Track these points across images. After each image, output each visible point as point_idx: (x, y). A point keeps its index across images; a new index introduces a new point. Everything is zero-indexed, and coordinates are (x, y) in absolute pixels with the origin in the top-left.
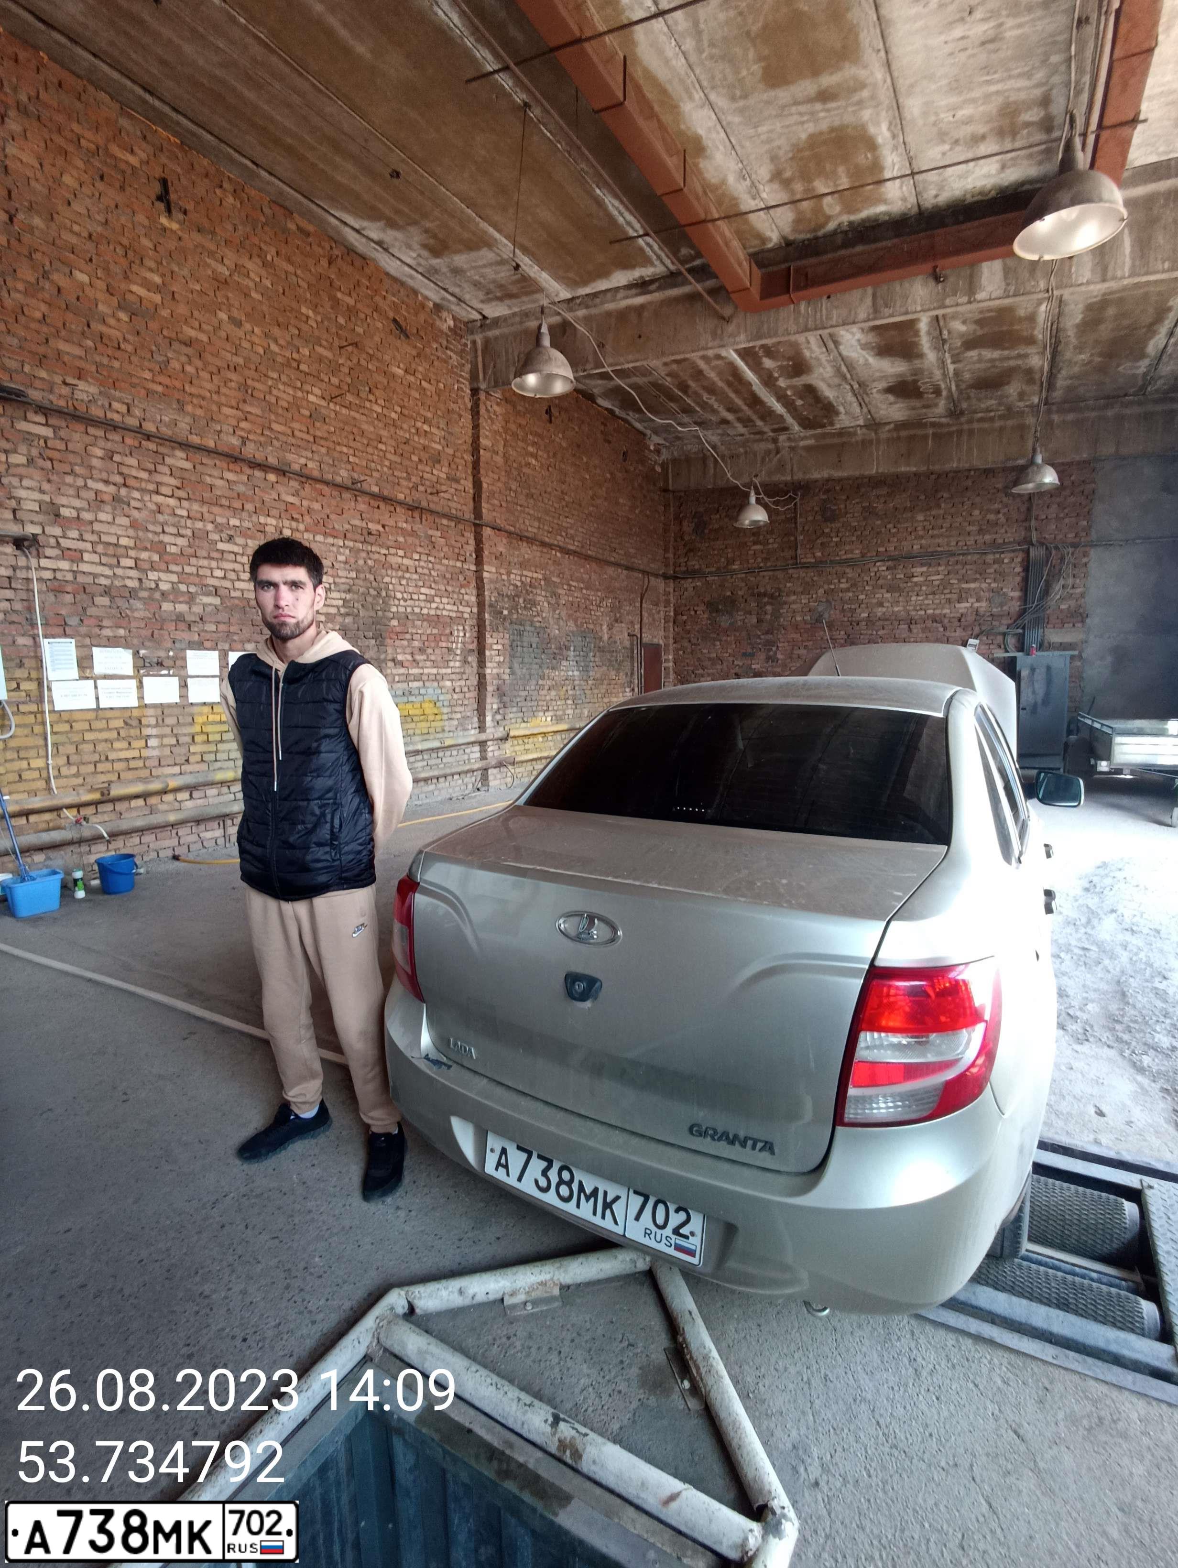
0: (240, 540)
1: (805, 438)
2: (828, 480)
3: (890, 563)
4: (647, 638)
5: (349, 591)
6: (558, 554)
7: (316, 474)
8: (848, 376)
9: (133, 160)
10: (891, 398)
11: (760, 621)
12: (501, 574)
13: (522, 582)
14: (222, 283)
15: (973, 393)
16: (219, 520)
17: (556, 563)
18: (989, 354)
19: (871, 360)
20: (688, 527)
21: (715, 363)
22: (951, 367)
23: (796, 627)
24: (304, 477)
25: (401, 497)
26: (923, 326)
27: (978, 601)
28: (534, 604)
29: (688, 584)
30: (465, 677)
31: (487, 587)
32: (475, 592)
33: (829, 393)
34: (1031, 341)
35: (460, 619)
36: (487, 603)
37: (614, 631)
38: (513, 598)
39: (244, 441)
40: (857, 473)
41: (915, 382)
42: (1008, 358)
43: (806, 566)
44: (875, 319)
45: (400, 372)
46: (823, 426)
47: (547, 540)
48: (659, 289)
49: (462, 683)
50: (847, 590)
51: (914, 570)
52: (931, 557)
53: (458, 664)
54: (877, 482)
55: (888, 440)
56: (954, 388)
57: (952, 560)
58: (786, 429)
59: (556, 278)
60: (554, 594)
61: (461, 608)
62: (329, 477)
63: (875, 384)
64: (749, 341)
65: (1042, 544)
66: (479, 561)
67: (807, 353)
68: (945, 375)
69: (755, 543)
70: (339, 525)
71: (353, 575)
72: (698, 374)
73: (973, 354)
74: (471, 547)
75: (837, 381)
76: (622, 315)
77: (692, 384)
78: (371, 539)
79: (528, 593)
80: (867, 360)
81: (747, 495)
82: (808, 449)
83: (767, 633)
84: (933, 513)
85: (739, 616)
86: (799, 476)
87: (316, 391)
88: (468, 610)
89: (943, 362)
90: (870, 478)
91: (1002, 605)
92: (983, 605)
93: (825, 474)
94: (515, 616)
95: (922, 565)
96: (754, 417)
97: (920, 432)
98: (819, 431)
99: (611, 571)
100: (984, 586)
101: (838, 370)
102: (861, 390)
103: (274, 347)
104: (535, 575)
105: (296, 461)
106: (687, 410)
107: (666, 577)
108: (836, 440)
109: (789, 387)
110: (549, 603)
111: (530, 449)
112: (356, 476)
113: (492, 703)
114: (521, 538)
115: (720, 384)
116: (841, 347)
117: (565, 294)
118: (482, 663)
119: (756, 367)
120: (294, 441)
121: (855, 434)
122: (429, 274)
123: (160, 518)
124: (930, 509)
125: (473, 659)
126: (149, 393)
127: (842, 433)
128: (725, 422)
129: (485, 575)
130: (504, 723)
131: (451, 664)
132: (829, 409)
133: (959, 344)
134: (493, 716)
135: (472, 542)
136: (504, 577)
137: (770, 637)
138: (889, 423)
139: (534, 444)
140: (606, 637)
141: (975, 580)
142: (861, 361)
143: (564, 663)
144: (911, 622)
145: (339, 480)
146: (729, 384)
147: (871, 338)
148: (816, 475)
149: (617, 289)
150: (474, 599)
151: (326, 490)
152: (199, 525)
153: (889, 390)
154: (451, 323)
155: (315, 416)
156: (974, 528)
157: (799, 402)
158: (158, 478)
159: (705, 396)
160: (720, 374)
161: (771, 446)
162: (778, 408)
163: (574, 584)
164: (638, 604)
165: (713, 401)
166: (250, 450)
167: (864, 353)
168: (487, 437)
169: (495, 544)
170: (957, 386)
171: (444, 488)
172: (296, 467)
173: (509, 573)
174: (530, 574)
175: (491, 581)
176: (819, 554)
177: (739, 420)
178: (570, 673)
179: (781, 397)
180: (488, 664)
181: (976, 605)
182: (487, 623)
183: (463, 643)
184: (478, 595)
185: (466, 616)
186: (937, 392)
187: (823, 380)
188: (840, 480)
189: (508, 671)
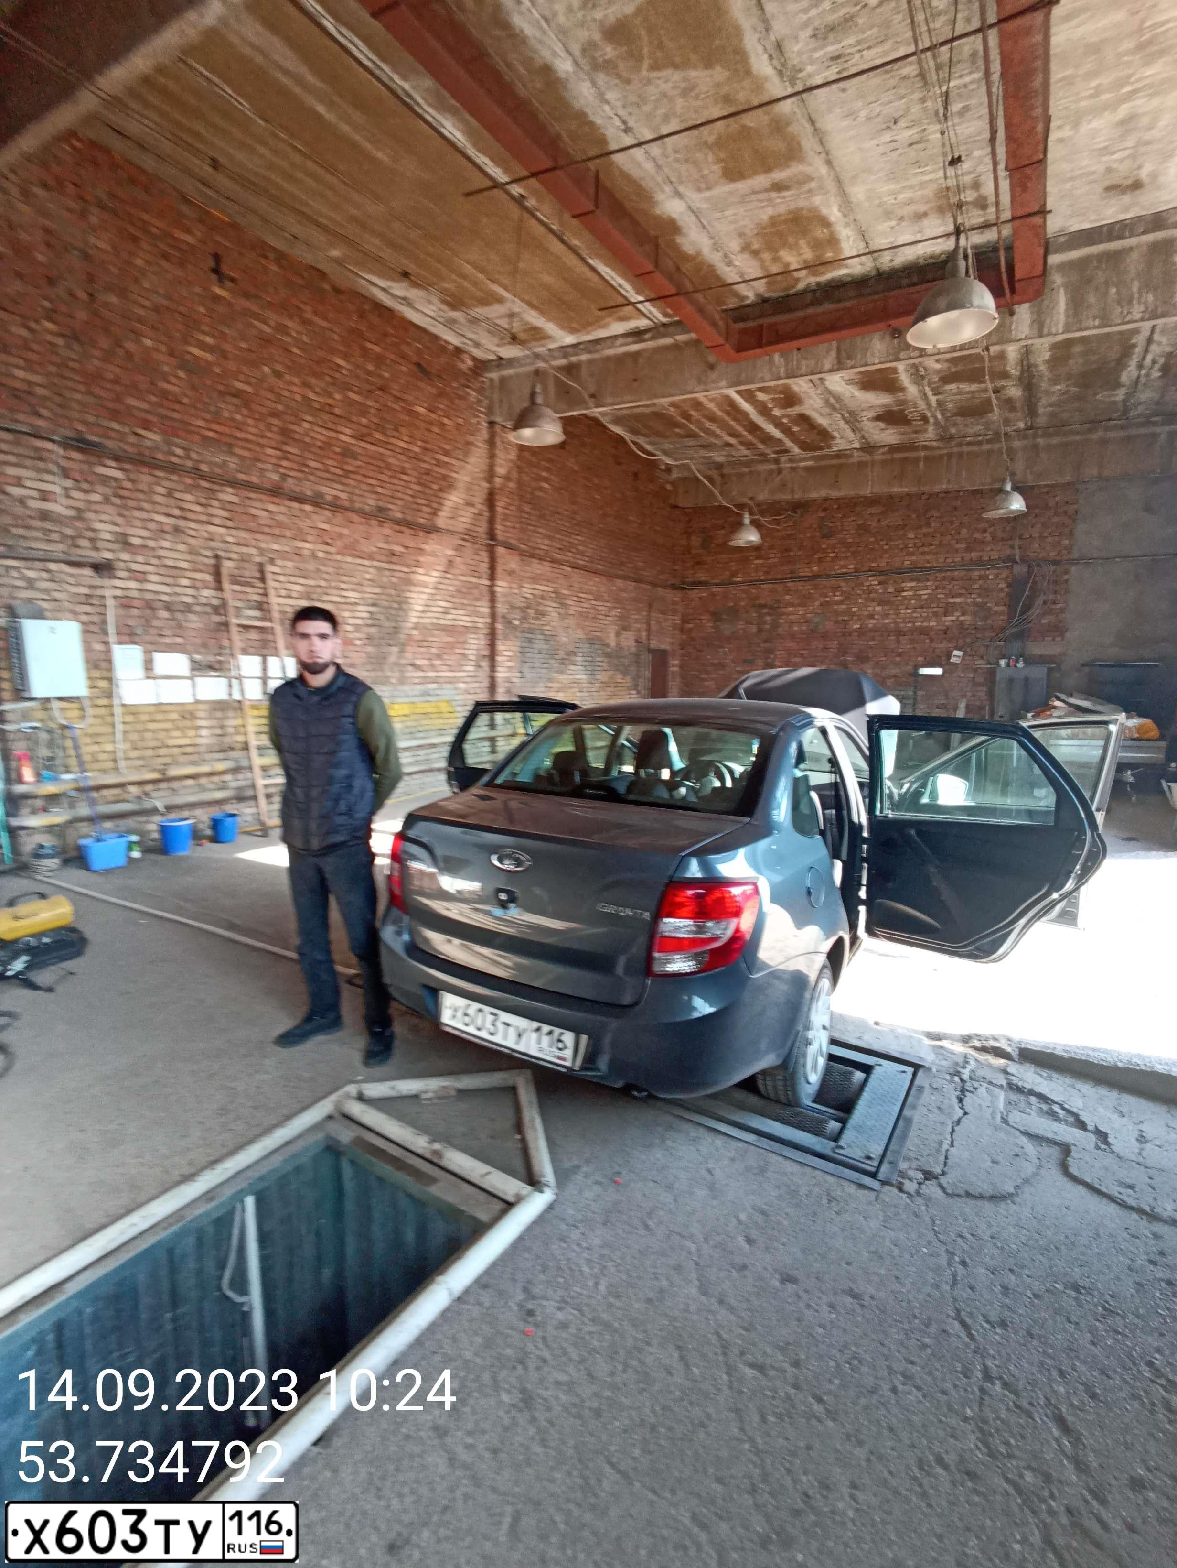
0: (279, 562)
1: (804, 459)
2: (826, 499)
3: (882, 578)
4: (654, 644)
5: (373, 605)
6: (568, 569)
7: (347, 504)
8: (838, 406)
9: (190, 239)
10: (882, 425)
11: (760, 631)
12: (514, 589)
13: (533, 595)
14: (266, 341)
15: (959, 419)
16: (263, 545)
17: (566, 576)
18: (966, 387)
19: (858, 393)
20: (696, 541)
21: (716, 399)
22: (933, 399)
23: (792, 636)
24: (336, 507)
25: (422, 521)
27: (963, 614)
28: (543, 614)
29: (694, 594)
30: (477, 680)
31: (499, 600)
32: (488, 605)
33: (823, 422)
34: (1005, 375)
35: (474, 629)
36: (499, 614)
37: (622, 638)
38: (523, 609)
39: (284, 477)
40: (852, 493)
41: (902, 411)
42: (985, 391)
43: (801, 579)
45: (421, 410)
46: (821, 449)
47: (557, 556)
48: (653, 338)
49: (475, 686)
50: (841, 603)
51: (904, 584)
52: (920, 572)
53: (471, 668)
54: (873, 501)
55: (884, 463)
56: (939, 416)
57: (940, 575)
58: (786, 451)
59: (562, 327)
61: (476, 619)
62: (358, 505)
63: (863, 413)
65: (1023, 560)
66: (492, 577)
68: (928, 405)
69: (757, 558)
70: (366, 547)
71: (377, 590)
72: (698, 405)
73: (952, 387)
74: (484, 565)
75: (827, 410)
76: (620, 360)
77: (693, 413)
78: (394, 559)
79: (539, 604)
80: (853, 393)
81: (740, 518)
82: (808, 469)
83: (766, 641)
84: (925, 530)
85: (741, 625)
86: (798, 496)
87: (348, 431)
88: (482, 621)
89: (925, 395)
90: (866, 498)
91: (986, 618)
92: (967, 619)
93: (824, 493)
94: (525, 626)
95: (912, 580)
96: (755, 441)
97: (912, 455)
98: (818, 453)
99: (619, 583)
100: (969, 600)
101: (827, 402)
102: (851, 418)
103: (311, 395)
104: (546, 588)
105: (329, 491)
106: (692, 435)
107: (674, 587)
108: (835, 462)
109: (784, 416)
110: (558, 613)
111: (544, 474)
112: (381, 504)
114: (532, 556)
115: (720, 413)
116: (827, 383)
117: (569, 339)
118: (493, 667)
119: (750, 399)
120: (326, 475)
121: (851, 456)
122: (450, 323)
123: (213, 544)
124: (920, 527)
125: (485, 664)
126: (205, 438)
127: (839, 455)
128: (728, 445)
129: (498, 589)
131: (466, 668)
132: (825, 435)
133: (937, 379)
135: (487, 560)
136: (516, 591)
137: (767, 645)
138: (883, 446)
139: (547, 469)
140: (613, 644)
141: (960, 595)
142: (848, 394)
143: (572, 668)
144: (899, 633)
145: (367, 508)
146: (728, 413)
147: (854, 375)
148: (814, 495)
149: (615, 337)
150: (487, 610)
151: (355, 517)
152: (244, 550)
153: (878, 418)
154: (470, 363)
155: (347, 453)
156: (962, 546)
157: (796, 429)
158: (211, 511)
159: (708, 424)
160: (718, 405)
161: (774, 467)
162: (777, 433)
163: (583, 595)
164: (645, 613)
165: (714, 427)
166: (290, 484)
167: (849, 388)
168: (501, 466)
169: (508, 561)
170: (942, 414)
171: (461, 513)
172: (329, 498)
173: (520, 587)
174: (541, 588)
175: (505, 595)
176: (815, 569)
177: (742, 443)
178: (577, 677)
179: (778, 424)
180: (499, 670)
181: (961, 618)
182: (499, 632)
183: (477, 650)
184: (491, 608)
185: (480, 626)
186: (925, 419)
187: (815, 410)
188: (838, 499)
189: (517, 675)
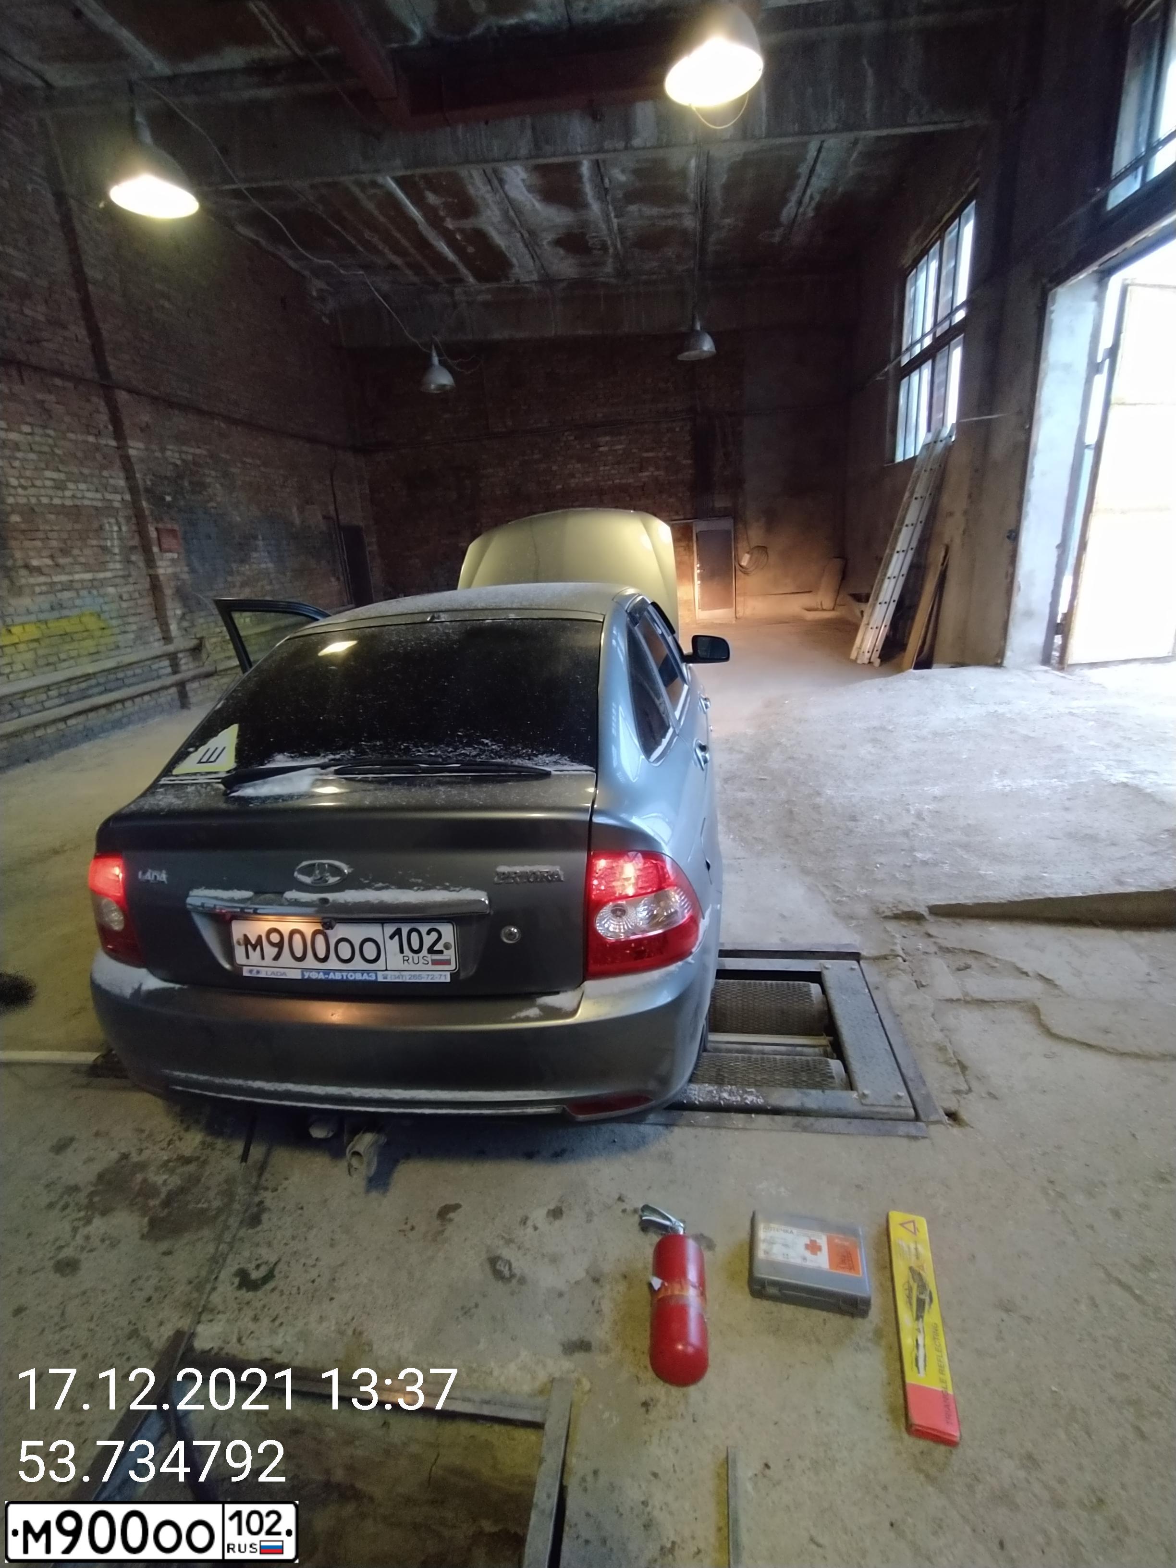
1: (483, 291)
2: (510, 341)
3: (577, 432)
4: (344, 519)
6: (222, 425)
8: (518, 223)
10: (562, 252)
11: (460, 496)
12: (153, 451)
13: (183, 461)
15: (637, 252)
17: (222, 435)
18: (648, 210)
19: (538, 206)
20: (370, 392)
21: (372, 191)
22: (615, 221)
26: (585, 169)
27: (657, 469)
28: (202, 486)
29: (380, 457)
30: (131, 580)
31: (136, 467)
32: (122, 475)
33: (500, 241)
34: (683, 199)
35: (108, 510)
36: (141, 487)
37: (307, 513)
38: (175, 480)
40: (537, 335)
41: (583, 235)
42: (665, 217)
43: (499, 437)
44: (538, 156)
46: (497, 279)
47: (205, 407)
48: (288, 81)
49: (131, 588)
50: (541, 461)
51: (599, 439)
52: (613, 425)
53: (118, 566)
54: (557, 345)
55: (564, 298)
56: (619, 246)
57: (632, 429)
58: (460, 280)
60: (226, 474)
61: (108, 496)
63: (544, 235)
64: (406, 168)
65: (704, 412)
66: (119, 434)
67: (472, 191)
68: (610, 230)
72: (354, 204)
73: (633, 208)
74: (103, 418)
75: (506, 227)
76: (246, 110)
79: (193, 473)
80: (534, 206)
81: (429, 357)
82: (486, 305)
83: (469, 509)
84: (612, 380)
85: (439, 492)
86: (480, 336)
88: (118, 497)
89: (608, 215)
90: (550, 340)
91: (677, 473)
92: (662, 473)
93: (506, 334)
94: (182, 503)
95: (606, 434)
96: (425, 263)
97: (592, 292)
98: (495, 285)
99: (290, 443)
100: (660, 454)
101: (505, 214)
102: (531, 238)
104: (198, 451)
106: (349, 249)
107: (354, 450)
108: (513, 296)
109: (459, 230)
110: (222, 485)
113: (174, 610)
114: (171, 405)
115: (382, 219)
116: (507, 187)
117: (163, 69)
118: (150, 562)
119: (419, 202)
121: (531, 290)
124: (608, 376)
125: (137, 558)
127: (519, 288)
128: (392, 266)
129: (132, 452)
130: (194, 630)
131: (111, 566)
132: (502, 260)
133: (621, 196)
134: (178, 624)
135: (103, 408)
136: (158, 454)
138: (562, 280)
140: (297, 522)
141: (652, 450)
142: (529, 207)
143: (255, 555)
146: (391, 219)
147: (536, 180)
148: (496, 336)
149: (233, 72)
150: (122, 483)
153: (559, 243)
156: (648, 397)
157: (470, 250)
159: (367, 234)
160: (379, 207)
161: (448, 300)
162: (451, 256)
163: (249, 460)
164: (328, 482)
165: (375, 239)
167: (530, 196)
169: (137, 412)
170: (622, 243)
171: (45, 335)
173: (163, 450)
174: (192, 450)
175: (142, 460)
176: (510, 423)
177: (409, 265)
178: (263, 566)
179: (452, 243)
180: (159, 563)
181: (656, 473)
182: (147, 513)
183: (120, 539)
184: (127, 479)
185: (117, 505)
186: (604, 247)
187: (493, 224)
188: (521, 342)
189: (186, 569)
